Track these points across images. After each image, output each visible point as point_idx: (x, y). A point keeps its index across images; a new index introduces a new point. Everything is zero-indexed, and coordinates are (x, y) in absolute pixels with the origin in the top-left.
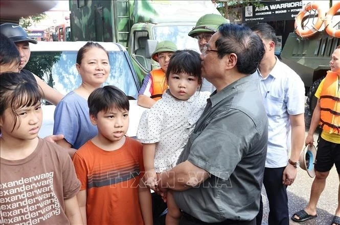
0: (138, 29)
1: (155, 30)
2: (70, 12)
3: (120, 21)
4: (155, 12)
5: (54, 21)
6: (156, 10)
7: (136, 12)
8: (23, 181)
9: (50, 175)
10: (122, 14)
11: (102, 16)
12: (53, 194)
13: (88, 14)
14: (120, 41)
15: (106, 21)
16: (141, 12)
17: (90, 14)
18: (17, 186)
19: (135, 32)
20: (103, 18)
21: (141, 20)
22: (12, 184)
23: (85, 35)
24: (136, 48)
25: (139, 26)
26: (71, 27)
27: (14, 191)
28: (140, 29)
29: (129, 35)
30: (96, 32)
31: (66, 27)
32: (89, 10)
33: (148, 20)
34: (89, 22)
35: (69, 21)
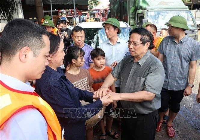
0: (139, 13)
1: (147, 14)
2: (110, 3)
3: (131, 8)
4: (148, 4)
5: (103, 6)
6: (148, 3)
7: (139, 4)
8: (79, 81)
9: (86, 78)
10: (132, 4)
11: (123, 6)
12: (88, 86)
13: (117, 4)
14: (131, 18)
15: (125, 8)
16: (141, 4)
17: (118, 5)
18: (79, 83)
19: (138, 14)
20: (124, 7)
21: (141, 8)
22: (77, 82)
23: (116, 14)
24: (138, 22)
25: (140, 11)
26: (110, 10)
27: (78, 84)
28: (140, 13)
29: (135, 15)
30: (121, 13)
31: (108, 9)
32: (117, 2)
33: (144, 8)
34: (118, 8)
35: (109, 6)
